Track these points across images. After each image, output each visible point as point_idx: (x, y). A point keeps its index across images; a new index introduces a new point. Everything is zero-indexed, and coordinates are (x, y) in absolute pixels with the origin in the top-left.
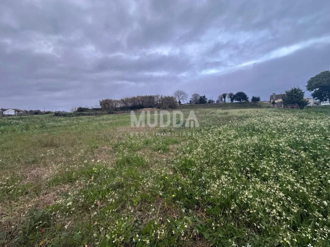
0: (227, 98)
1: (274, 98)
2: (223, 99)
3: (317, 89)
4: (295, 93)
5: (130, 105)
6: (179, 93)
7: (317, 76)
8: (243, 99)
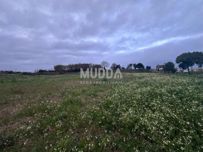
0: (132, 67)
1: (159, 67)
2: (130, 67)
3: (181, 63)
4: (170, 64)
5: (74, 69)
6: (104, 63)
7: (181, 55)
8: (142, 67)
